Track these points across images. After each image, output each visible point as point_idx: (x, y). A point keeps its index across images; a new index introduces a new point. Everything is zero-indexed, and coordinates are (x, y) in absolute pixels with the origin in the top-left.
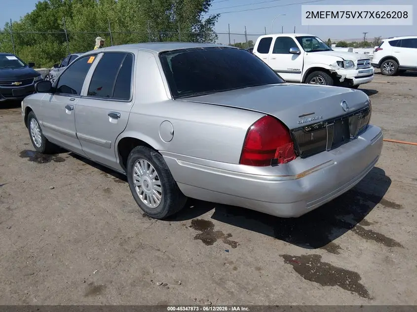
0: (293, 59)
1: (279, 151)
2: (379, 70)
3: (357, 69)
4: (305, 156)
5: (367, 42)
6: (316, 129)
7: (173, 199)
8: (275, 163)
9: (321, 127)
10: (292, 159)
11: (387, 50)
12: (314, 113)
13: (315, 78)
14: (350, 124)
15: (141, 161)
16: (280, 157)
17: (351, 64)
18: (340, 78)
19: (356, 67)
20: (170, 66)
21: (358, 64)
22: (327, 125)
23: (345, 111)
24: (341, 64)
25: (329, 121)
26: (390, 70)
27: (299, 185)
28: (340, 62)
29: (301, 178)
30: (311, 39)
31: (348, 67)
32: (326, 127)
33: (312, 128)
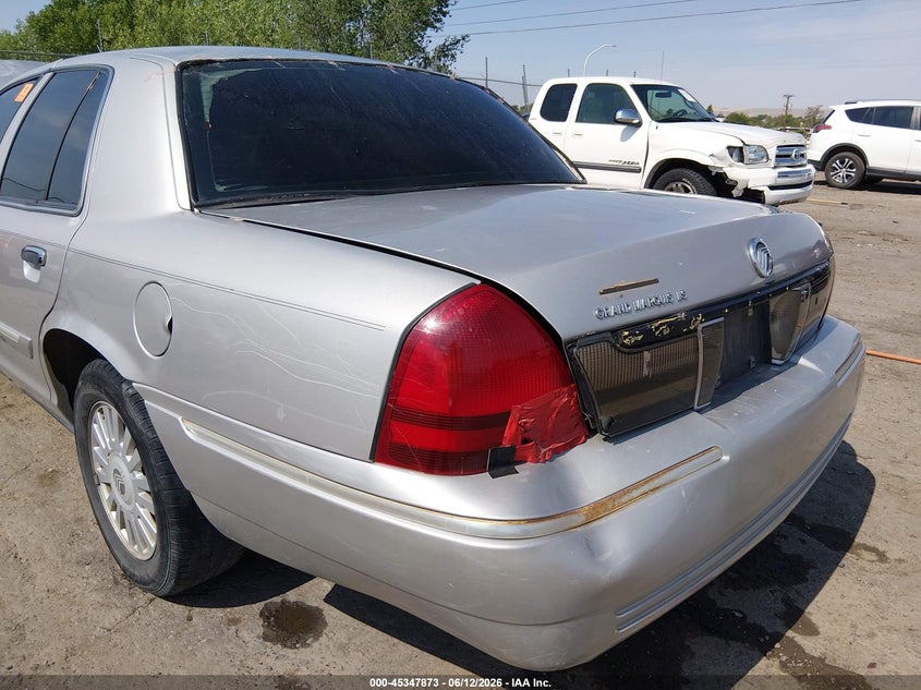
0: (625, 137)
1: (520, 418)
2: (821, 176)
3: (775, 167)
4: (618, 432)
5: (791, 116)
6: (663, 339)
7: (187, 547)
8: (501, 463)
9: (679, 329)
10: (571, 445)
11: (842, 130)
12: (656, 281)
13: (674, 186)
14: (774, 317)
15: (105, 408)
16: (525, 441)
17: (761, 154)
18: (733, 187)
19: (772, 163)
20: (207, 103)
21: (777, 156)
22: (700, 324)
23: (762, 276)
24: (738, 153)
25: (710, 309)
26: (847, 176)
27: (591, 549)
28: (735, 148)
29: (603, 521)
30: (666, 91)
31: (754, 162)
32: (695, 330)
33: (646, 335)
